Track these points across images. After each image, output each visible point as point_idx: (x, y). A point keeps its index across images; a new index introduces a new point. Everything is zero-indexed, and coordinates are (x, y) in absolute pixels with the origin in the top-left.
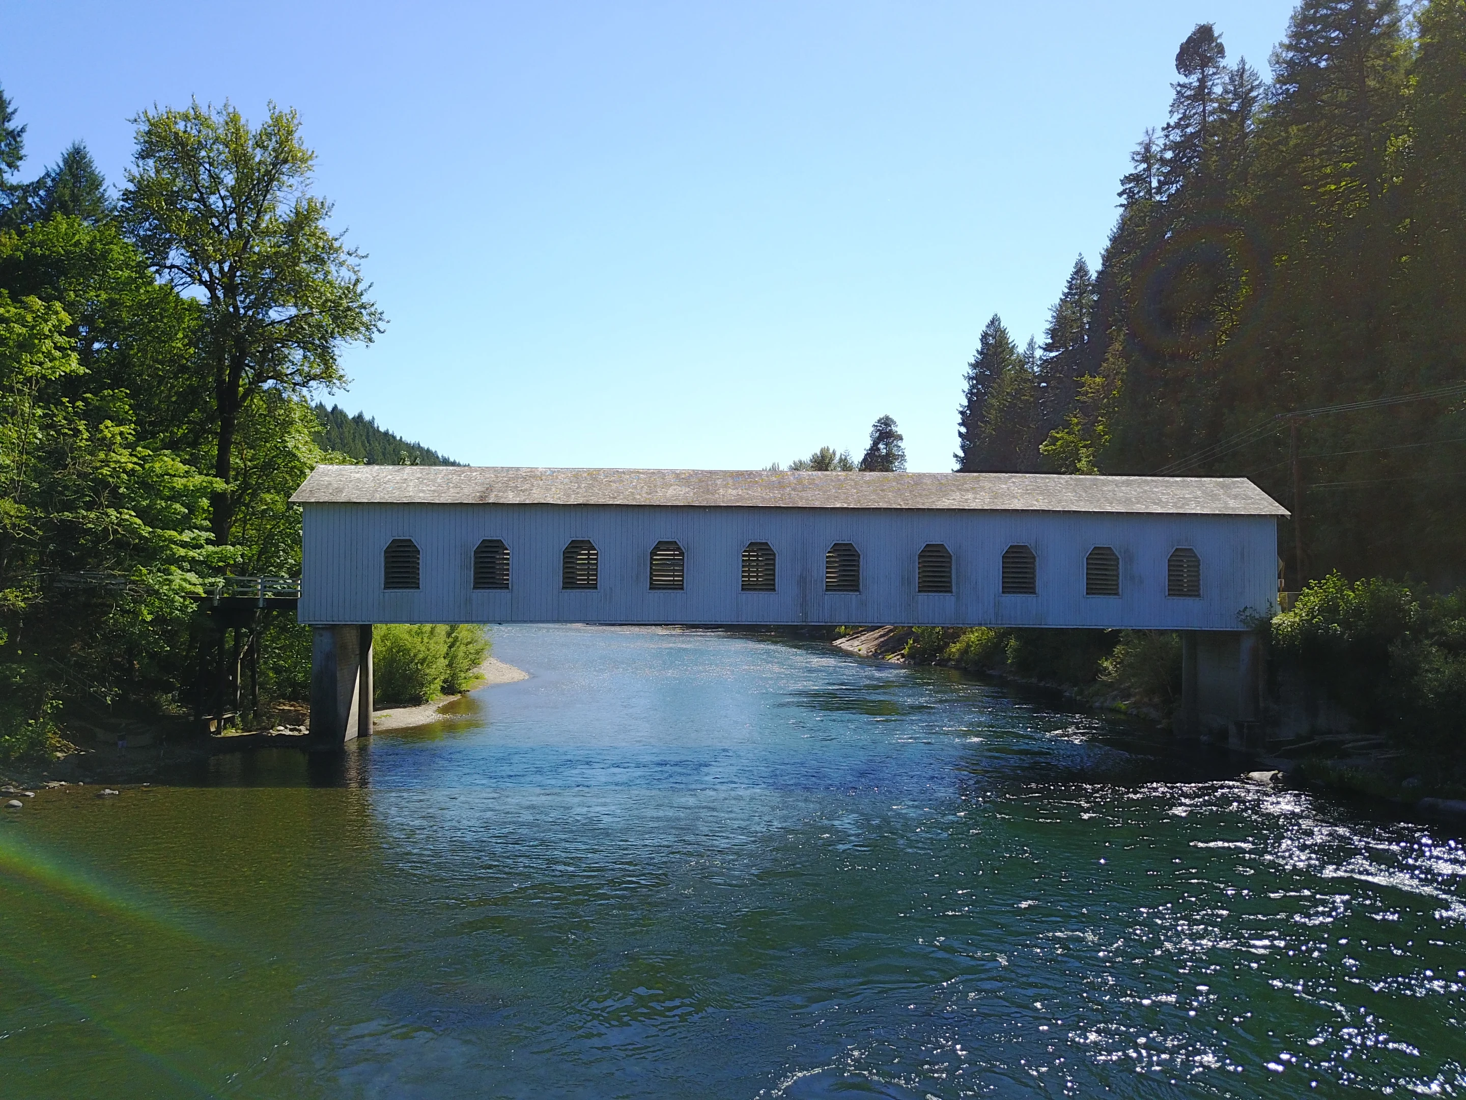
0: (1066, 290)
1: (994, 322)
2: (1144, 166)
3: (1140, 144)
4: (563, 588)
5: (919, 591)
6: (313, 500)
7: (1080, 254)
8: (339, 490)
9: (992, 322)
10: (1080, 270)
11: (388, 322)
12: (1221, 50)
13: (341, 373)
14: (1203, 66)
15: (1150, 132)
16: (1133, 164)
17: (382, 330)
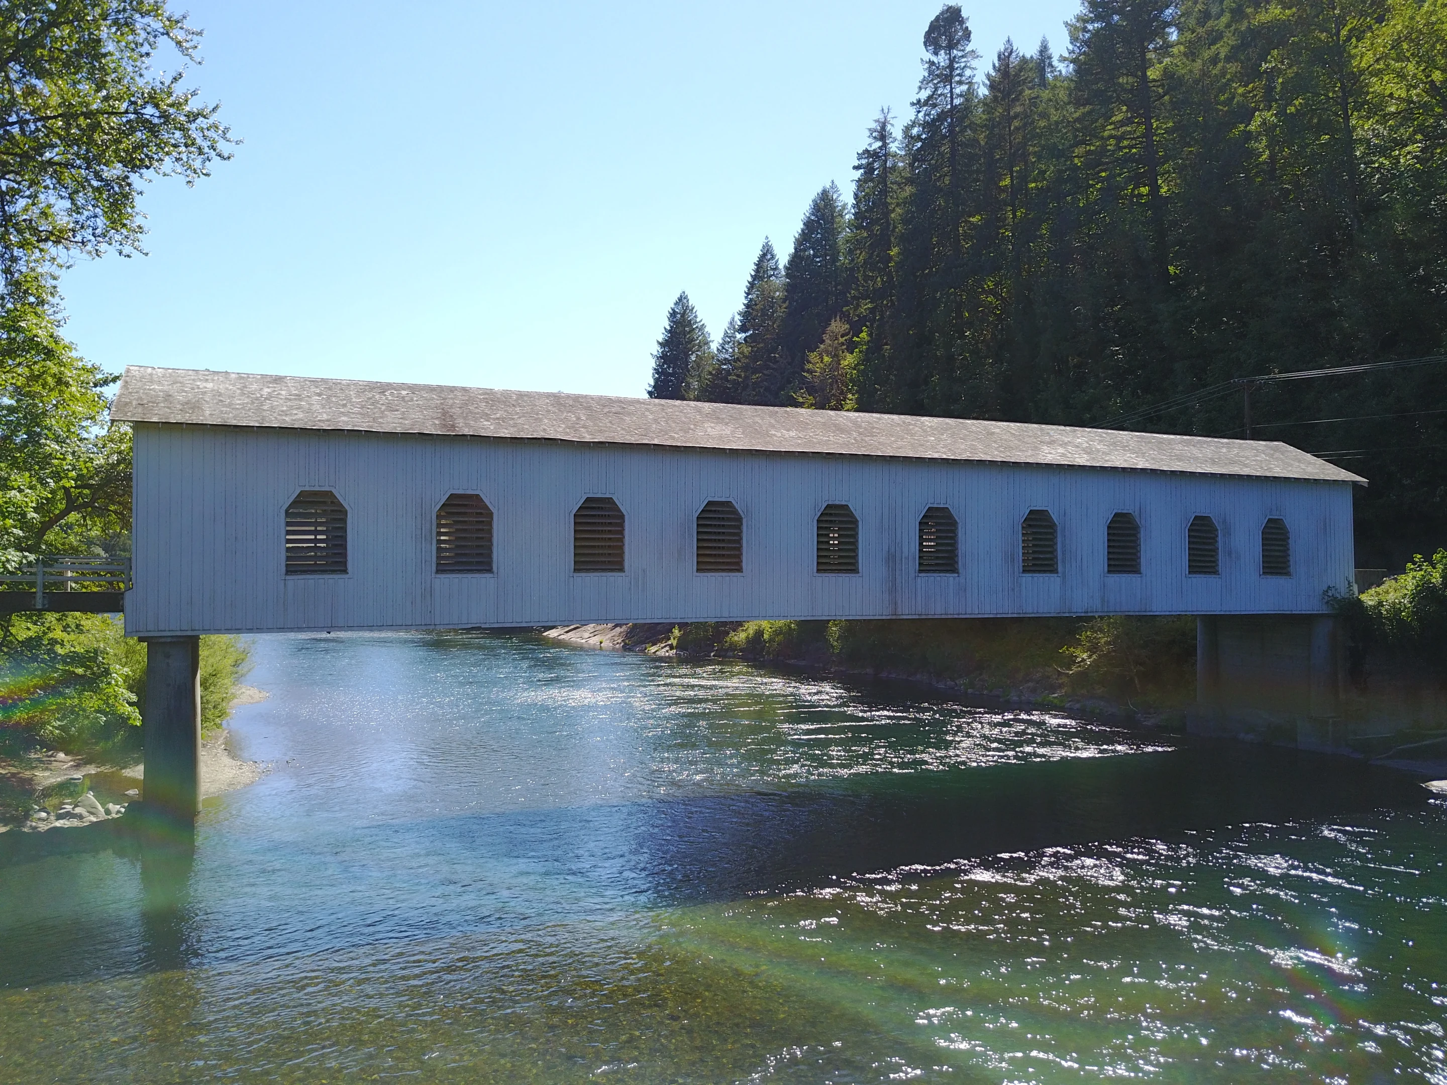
0: (753, 273)
1: (682, 300)
2: (879, 144)
3: (876, 121)
4: (575, 570)
5: (1024, 571)
6: (155, 419)
7: (767, 238)
8: (195, 406)
9: (680, 299)
10: (767, 254)
11: (237, 143)
12: (967, 35)
13: (138, 221)
14: (950, 47)
15: (886, 111)
16: (871, 140)
17: (226, 155)
